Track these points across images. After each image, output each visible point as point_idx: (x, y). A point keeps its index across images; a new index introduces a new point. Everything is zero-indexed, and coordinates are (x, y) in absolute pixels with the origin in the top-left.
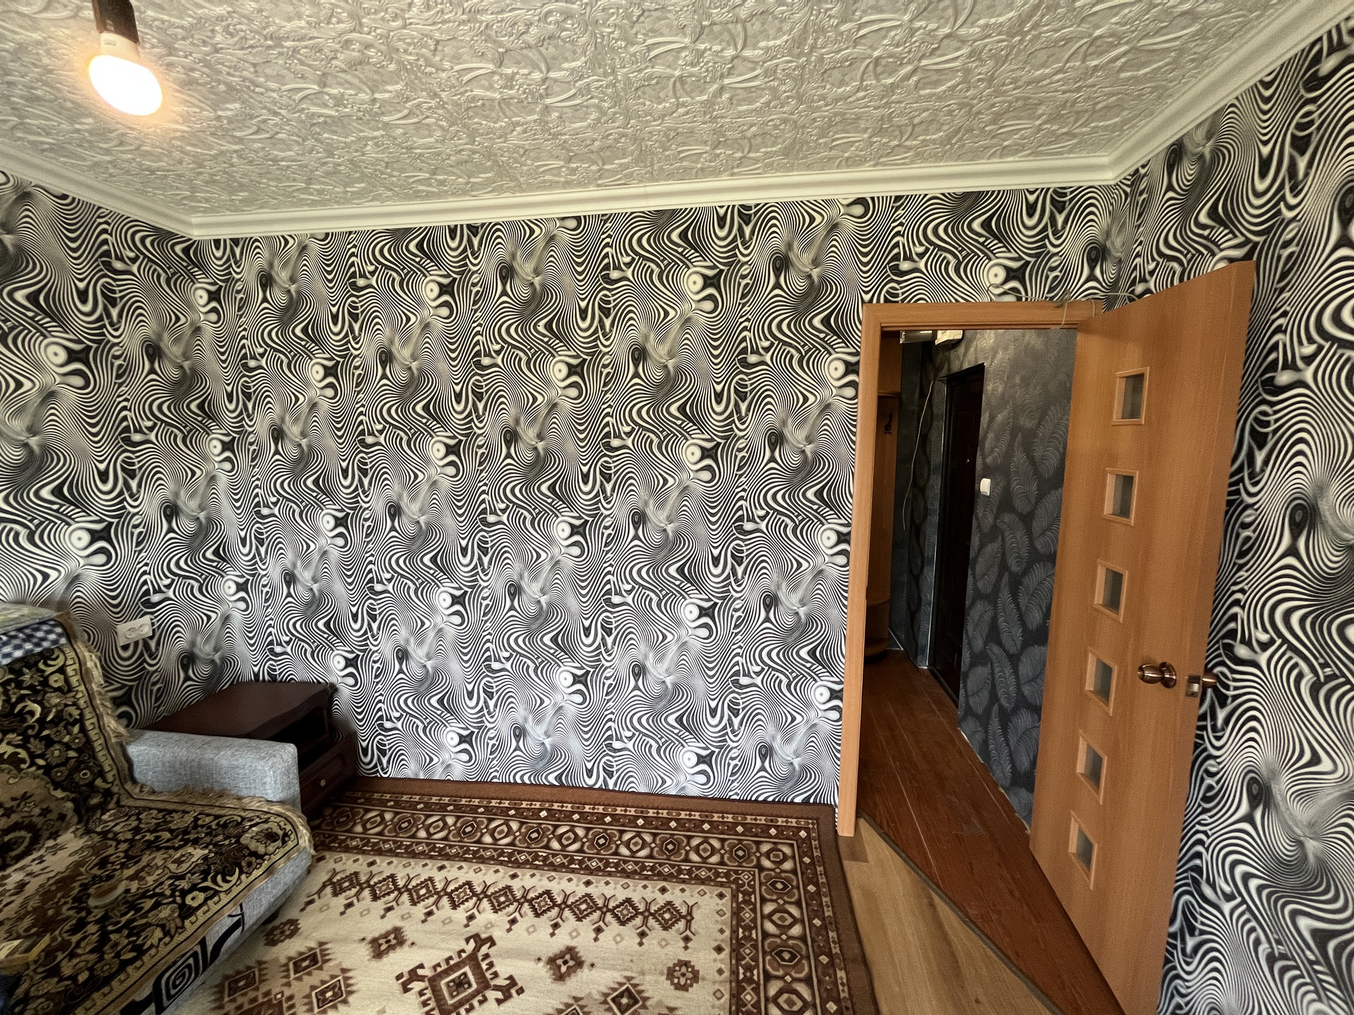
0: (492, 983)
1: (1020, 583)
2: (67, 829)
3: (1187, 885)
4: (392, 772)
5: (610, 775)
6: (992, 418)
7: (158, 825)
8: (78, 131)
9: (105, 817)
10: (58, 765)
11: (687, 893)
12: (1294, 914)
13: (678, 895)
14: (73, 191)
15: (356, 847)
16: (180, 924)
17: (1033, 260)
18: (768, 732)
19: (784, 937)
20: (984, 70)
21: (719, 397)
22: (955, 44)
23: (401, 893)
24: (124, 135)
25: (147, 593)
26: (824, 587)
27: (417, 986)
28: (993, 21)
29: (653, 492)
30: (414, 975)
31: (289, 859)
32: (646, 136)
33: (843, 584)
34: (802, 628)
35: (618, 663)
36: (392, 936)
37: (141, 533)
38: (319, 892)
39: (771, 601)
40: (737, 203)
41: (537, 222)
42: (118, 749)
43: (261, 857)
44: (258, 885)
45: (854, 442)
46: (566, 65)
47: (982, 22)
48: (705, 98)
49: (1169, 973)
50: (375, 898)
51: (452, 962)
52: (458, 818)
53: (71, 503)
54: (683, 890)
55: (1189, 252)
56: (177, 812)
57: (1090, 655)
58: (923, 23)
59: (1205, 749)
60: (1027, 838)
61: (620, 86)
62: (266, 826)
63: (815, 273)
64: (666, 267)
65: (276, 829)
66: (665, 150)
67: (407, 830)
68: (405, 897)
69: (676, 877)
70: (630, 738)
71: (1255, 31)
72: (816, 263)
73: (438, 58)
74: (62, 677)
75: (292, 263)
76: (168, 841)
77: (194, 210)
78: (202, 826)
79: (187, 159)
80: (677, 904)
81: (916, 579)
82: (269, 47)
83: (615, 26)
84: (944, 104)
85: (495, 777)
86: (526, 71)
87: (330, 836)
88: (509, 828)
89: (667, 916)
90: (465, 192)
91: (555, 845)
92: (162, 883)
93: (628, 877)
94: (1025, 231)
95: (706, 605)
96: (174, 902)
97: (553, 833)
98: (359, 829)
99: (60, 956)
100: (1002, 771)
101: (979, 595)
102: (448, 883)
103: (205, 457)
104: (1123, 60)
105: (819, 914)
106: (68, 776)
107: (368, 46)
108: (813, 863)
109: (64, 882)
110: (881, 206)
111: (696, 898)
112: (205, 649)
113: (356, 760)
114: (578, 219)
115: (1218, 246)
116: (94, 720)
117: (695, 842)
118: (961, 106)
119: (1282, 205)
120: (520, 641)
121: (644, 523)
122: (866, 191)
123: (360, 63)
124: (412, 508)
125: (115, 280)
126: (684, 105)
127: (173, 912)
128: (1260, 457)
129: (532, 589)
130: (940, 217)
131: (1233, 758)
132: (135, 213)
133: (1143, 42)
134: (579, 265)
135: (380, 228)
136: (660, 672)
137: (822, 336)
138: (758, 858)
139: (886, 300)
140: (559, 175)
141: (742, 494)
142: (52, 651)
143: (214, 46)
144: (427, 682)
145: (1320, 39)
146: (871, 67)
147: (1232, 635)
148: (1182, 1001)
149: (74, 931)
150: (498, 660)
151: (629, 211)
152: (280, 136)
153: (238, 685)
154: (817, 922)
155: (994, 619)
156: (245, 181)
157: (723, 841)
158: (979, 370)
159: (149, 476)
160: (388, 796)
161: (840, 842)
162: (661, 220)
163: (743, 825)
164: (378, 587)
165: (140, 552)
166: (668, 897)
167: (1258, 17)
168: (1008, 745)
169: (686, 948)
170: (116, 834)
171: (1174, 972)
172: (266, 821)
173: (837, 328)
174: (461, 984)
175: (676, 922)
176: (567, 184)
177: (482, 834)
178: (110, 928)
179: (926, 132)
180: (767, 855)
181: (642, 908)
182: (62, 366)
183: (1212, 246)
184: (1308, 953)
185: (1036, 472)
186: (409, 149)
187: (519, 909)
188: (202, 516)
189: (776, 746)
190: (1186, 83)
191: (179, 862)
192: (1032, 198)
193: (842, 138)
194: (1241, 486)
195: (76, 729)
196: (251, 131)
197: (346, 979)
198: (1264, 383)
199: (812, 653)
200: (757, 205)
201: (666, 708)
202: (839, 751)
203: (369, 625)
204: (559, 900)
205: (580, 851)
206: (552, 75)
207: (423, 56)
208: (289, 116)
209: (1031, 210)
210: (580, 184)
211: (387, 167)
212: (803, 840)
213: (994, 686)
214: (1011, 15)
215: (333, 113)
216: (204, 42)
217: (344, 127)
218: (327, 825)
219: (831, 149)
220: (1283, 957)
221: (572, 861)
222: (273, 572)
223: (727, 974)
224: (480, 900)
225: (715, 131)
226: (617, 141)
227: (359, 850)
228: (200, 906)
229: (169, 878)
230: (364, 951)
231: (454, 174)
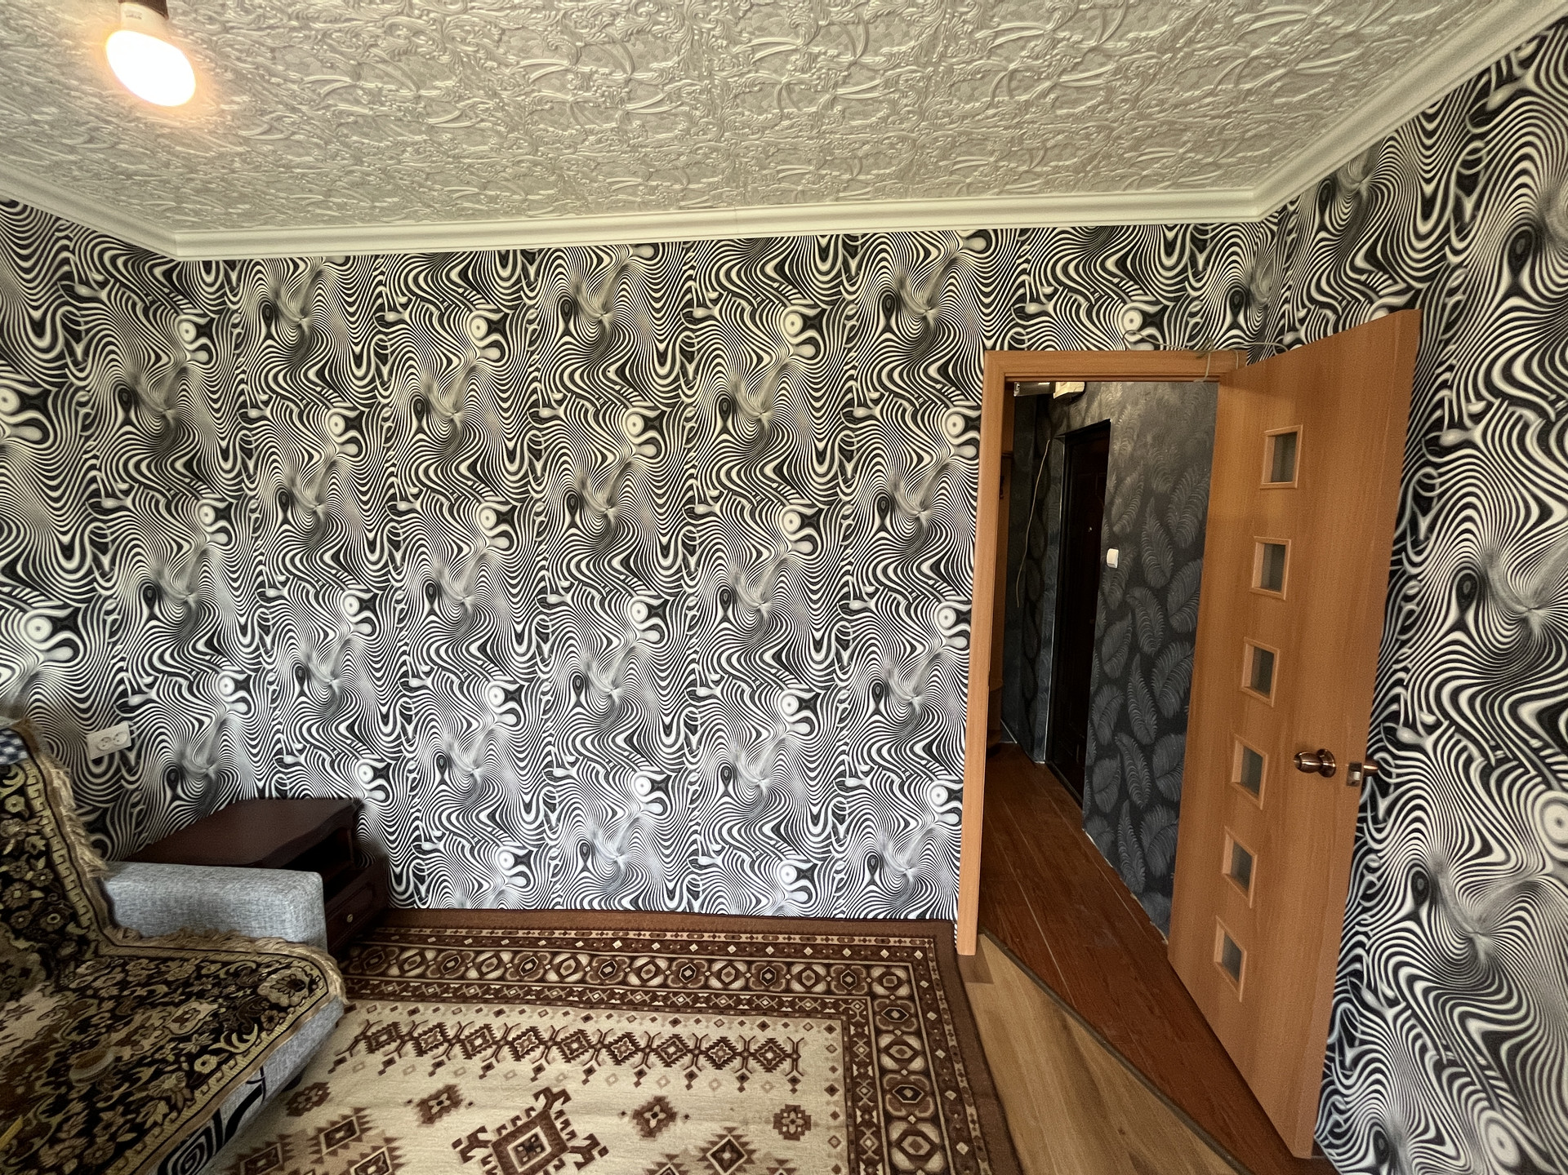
0: (570, 1144)
1: (1154, 666)
2: (32, 987)
3: (1346, 991)
4: (432, 903)
5: (696, 896)
6: (1120, 481)
7: (150, 977)
8: (35, 123)
9: (81, 970)
10: (19, 909)
11: (791, 1028)
12: (1463, 1017)
13: (780, 1031)
14: (24, 197)
15: (393, 993)
16: (188, 1096)
17: (1171, 304)
18: (878, 840)
19: (904, 1072)
20: (1128, 89)
21: (821, 457)
22: (1100, 59)
23: (452, 1045)
24: (97, 129)
25: (124, 694)
26: (942, 673)
27: (479, 1153)
28: (1143, 34)
29: (744, 566)
30: (474, 1141)
31: (318, 1010)
32: (742, 152)
33: (963, 669)
34: (915, 722)
35: (705, 764)
36: (445, 1096)
37: (115, 621)
38: (351, 1048)
39: (881, 691)
40: (842, 233)
41: (606, 250)
42: (94, 885)
43: (284, 1010)
44: (282, 1044)
45: (975, 509)
46: (655, 65)
47: (1131, 35)
48: (814, 109)
49: (1328, 1090)
50: (421, 1052)
51: (519, 1123)
52: (515, 953)
53: (27, 585)
54: (786, 1025)
55: (1344, 298)
56: (173, 959)
57: (1237, 743)
58: (1066, 34)
59: (1366, 843)
60: (1165, 948)
61: (716, 92)
62: (288, 972)
63: (931, 314)
64: (759, 304)
65: (300, 976)
66: (763, 168)
67: (454, 970)
68: (457, 1049)
69: (778, 1010)
70: (718, 853)
71: (1417, 59)
72: (931, 303)
73: (501, 51)
74: (22, 800)
75: (304, 291)
76: (166, 995)
77: (179, 225)
78: (208, 976)
79: (176, 161)
80: (780, 1041)
81: (1032, 662)
82: (294, 29)
83: (717, 21)
84: (1081, 126)
85: (558, 903)
86: (607, 71)
87: (360, 981)
88: (578, 962)
89: (770, 1055)
90: (520, 212)
91: (634, 980)
92: (162, 1047)
93: (721, 1013)
94: (1164, 270)
95: (807, 696)
96: (179, 1069)
97: (630, 966)
98: (395, 971)
99: (38, 1142)
100: (1135, 876)
101: (1106, 680)
102: (508, 1031)
103: (194, 528)
104: (1279, 84)
105: (941, 1044)
106: (32, 922)
107: (417, 33)
108: (931, 987)
109: (34, 1052)
110: (1004, 241)
111: (802, 1033)
112: (196, 762)
113: (388, 891)
114: (655, 246)
115: (1377, 293)
116: (64, 852)
117: (796, 969)
118: (1100, 129)
119: (1447, 248)
120: (588, 742)
121: (735, 602)
122: (989, 223)
123: (406, 52)
124: (455, 588)
125: (79, 309)
126: (788, 117)
127: (179, 1081)
128: (1424, 524)
129: (602, 682)
130: (1070, 255)
131: (1396, 852)
132: (104, 227)
133: (1302, 65)
134: (657, 300)
135: (413, 252)
136: (753, 774)
137: (939, 386)
138: (870, 985)
139: (1011, 347)
140: (634, 194)
141: (848, 567)
142: (9, 768)
143: (223, 23)
144: (475, 794)
145: (1488, 70)
146: (1005, 82)
147: (1395, 716)
148: (1340, 1118)
149: (52, 1111)
150: (561, 766)
151: (716, 238)
152: (297, 137)
153: (238, 804)
154: (940, 1054)
155: (1124, 707)
156: (248, 190)
157: (828, 966)
158: (1104, 427)
159: (125, 552)
160: (428, 931)
161: (961, 964)
162: (754, 250)
163: (850, 947)
164: (414, 683)
165: (115, 644)
166: (769, 1033)
167: (1423, 43)
168: (1141, 845)
169: (794, 1091)
170: (97, 990)
171: (1332, 1087)
172: (288, 966)
173: (955, 378)
174: (532, 1147)
175: (780, 1062)
176: (645, 205)
177: (546, 972)
178: (101, 1105)
179: (1059, 158)
180: (880, 980)
181: (740, 1048)
182: (13, 414)
183: (1370, 293)
184: (1479, 1058)
185: (1172, 542)
186: (457, 157)
187: (595, 1056)
188: (191, 599)
189: (887, 856)
190: (1342, 112)
191: (181, 1020)
192: (1170, 235)
193: (965, 161)
194: (1403, 554)
195: (41, 863)
196: (259, 130)
197: (391, 1150)
198: (1429, 443)
199: (927, 749)
200: (864, 235)
201: (760, 817)
202: (958, 859)
203: (403, 727)
204: (643, 1044)
205: (664, 985)
206: (638, 76)
207: (484, 47)
208: (310, 113)
209: (1170, 248)
210: (658, 206)
211: (427, 179)
212: (919, 962)
213: (1124, 780)
214: (1164, 28)
215: (366, 111)
216: (210, 18)
217: (378, 129)
218: (355, 968)
219: (952, 173)
220: (1452, 1063)
221: (655, 998)
222: (281, 665)
223: (842, 1118)
224: (548, 1048)
225: (822, 149)
226: (706, 156)
227: (397, 997)
228: (212, 1073)
229: (171, 1040)
230: (412, 1116)
231: (508, 189)
